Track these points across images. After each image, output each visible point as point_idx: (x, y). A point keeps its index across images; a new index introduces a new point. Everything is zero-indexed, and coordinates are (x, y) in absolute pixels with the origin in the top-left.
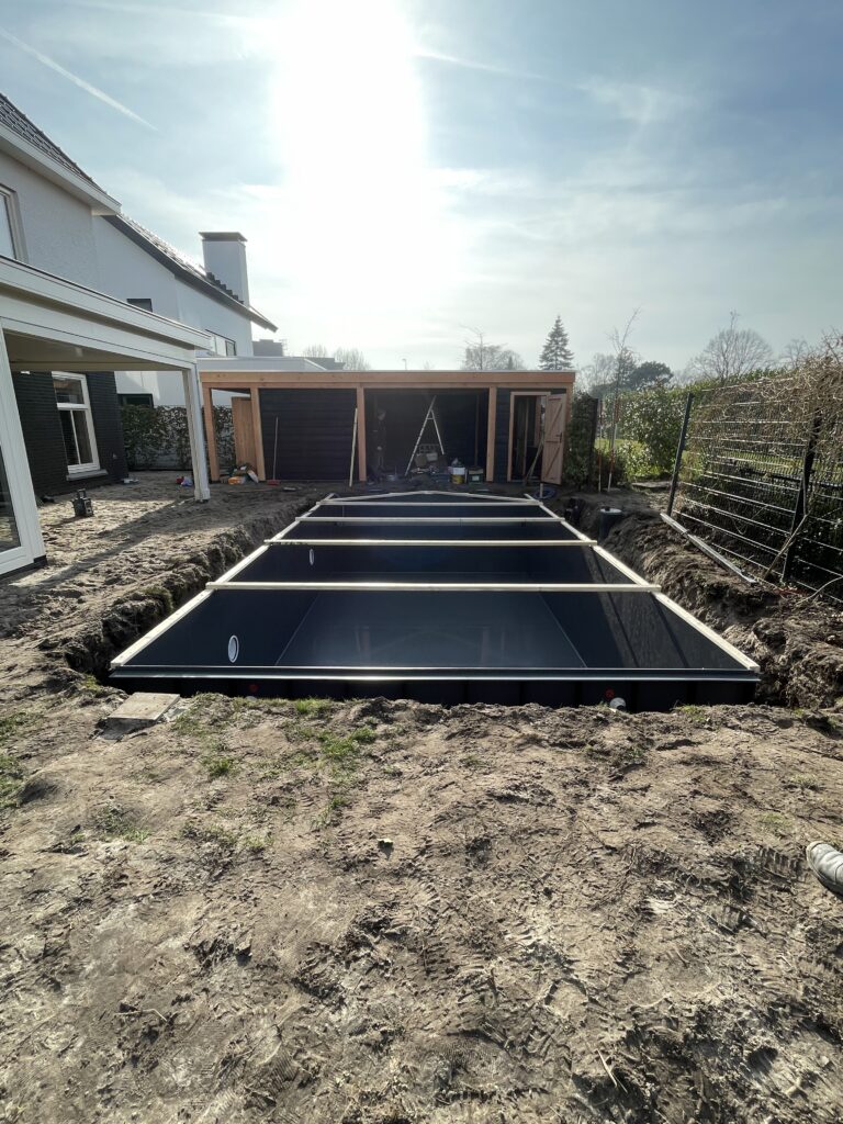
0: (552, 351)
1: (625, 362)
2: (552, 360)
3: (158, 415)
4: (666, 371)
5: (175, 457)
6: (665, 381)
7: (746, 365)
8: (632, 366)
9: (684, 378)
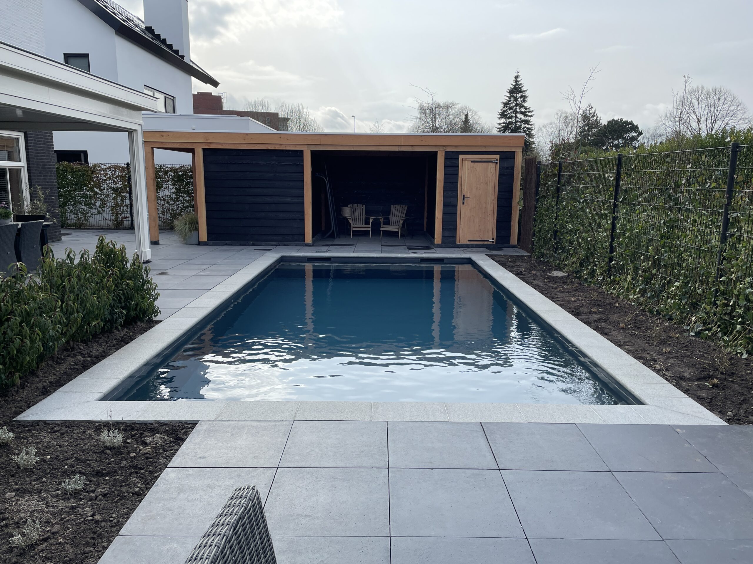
0: (511, 108)
1: (589, 119)
2: (511, 117)
3: (93, 173)
4: (634, 128)
5: (109, 216)
6: (634, 139)
7: (719, 123)
8: (597, 123)
9: (654, 136)
